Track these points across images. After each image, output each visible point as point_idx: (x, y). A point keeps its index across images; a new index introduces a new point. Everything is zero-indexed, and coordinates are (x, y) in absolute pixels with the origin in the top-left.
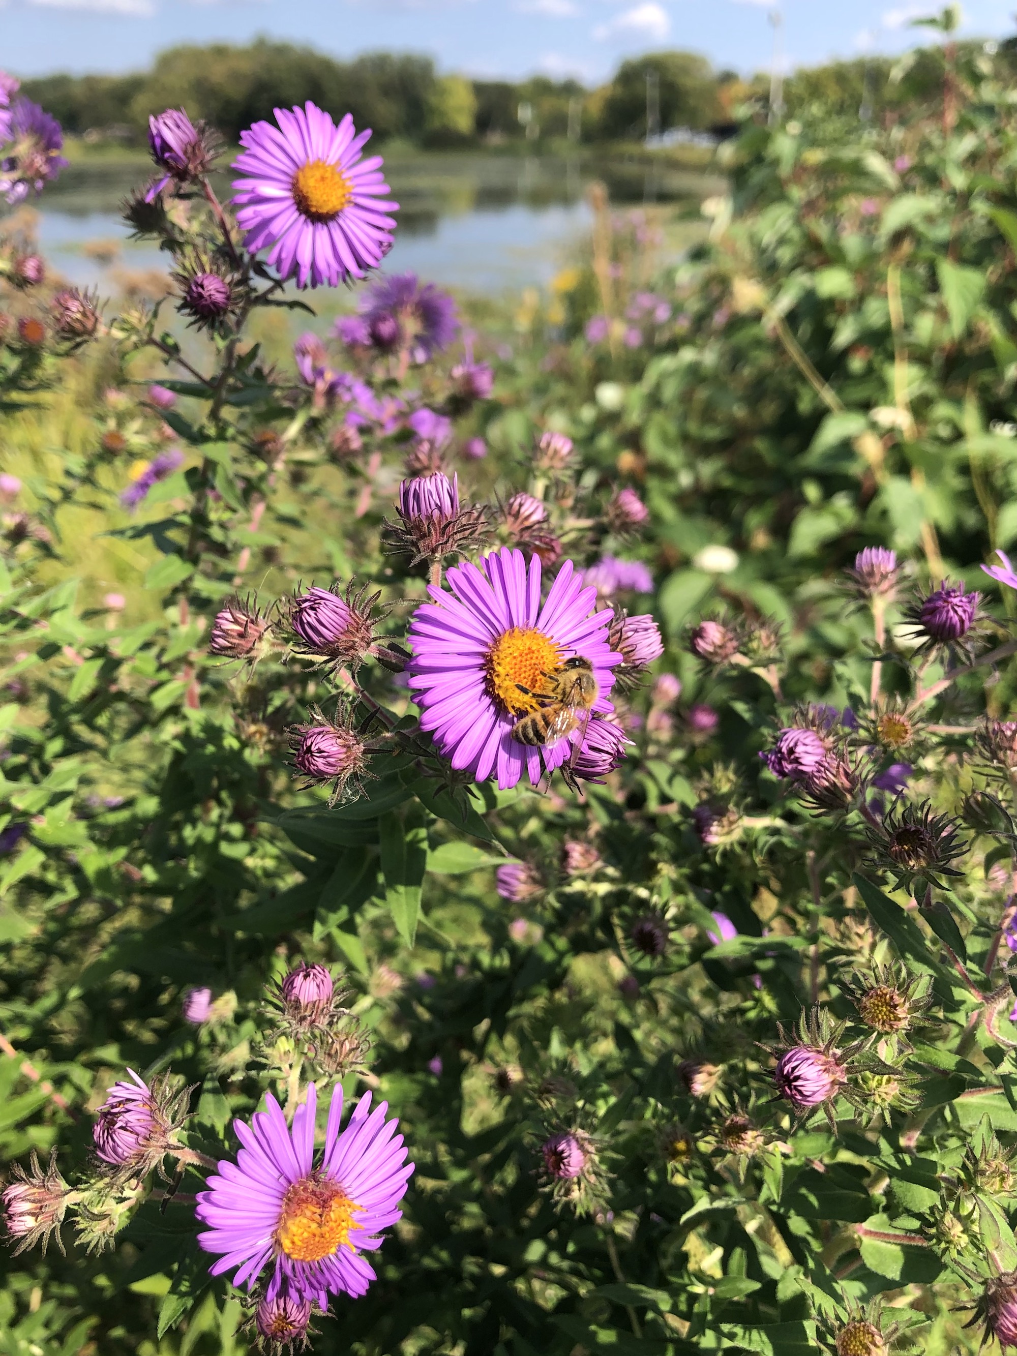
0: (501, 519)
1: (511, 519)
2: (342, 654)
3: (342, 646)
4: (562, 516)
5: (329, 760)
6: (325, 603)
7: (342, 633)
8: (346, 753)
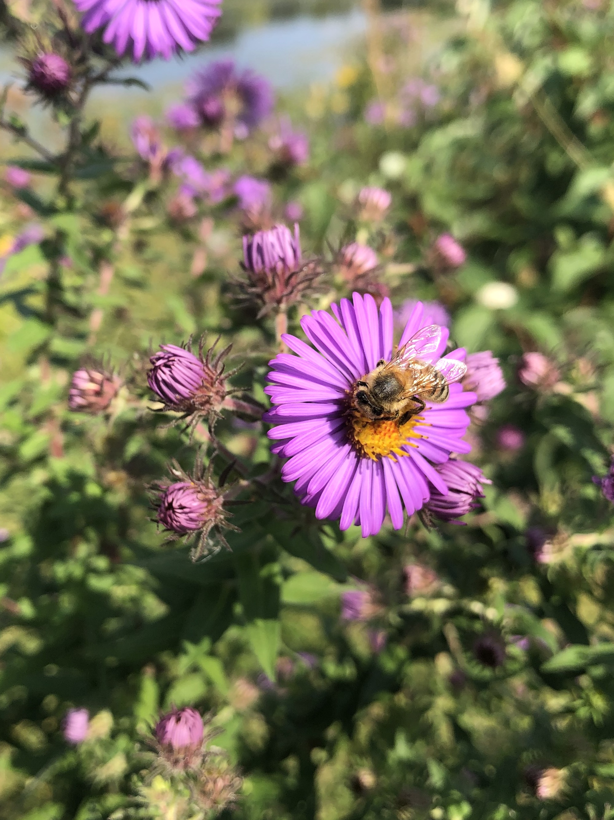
0: (336, 269)
1: (345, 269)
2: (198, 409)
5: (191, 515)
6: (179, 360)
7: (197, 389)
8: (207, 507)
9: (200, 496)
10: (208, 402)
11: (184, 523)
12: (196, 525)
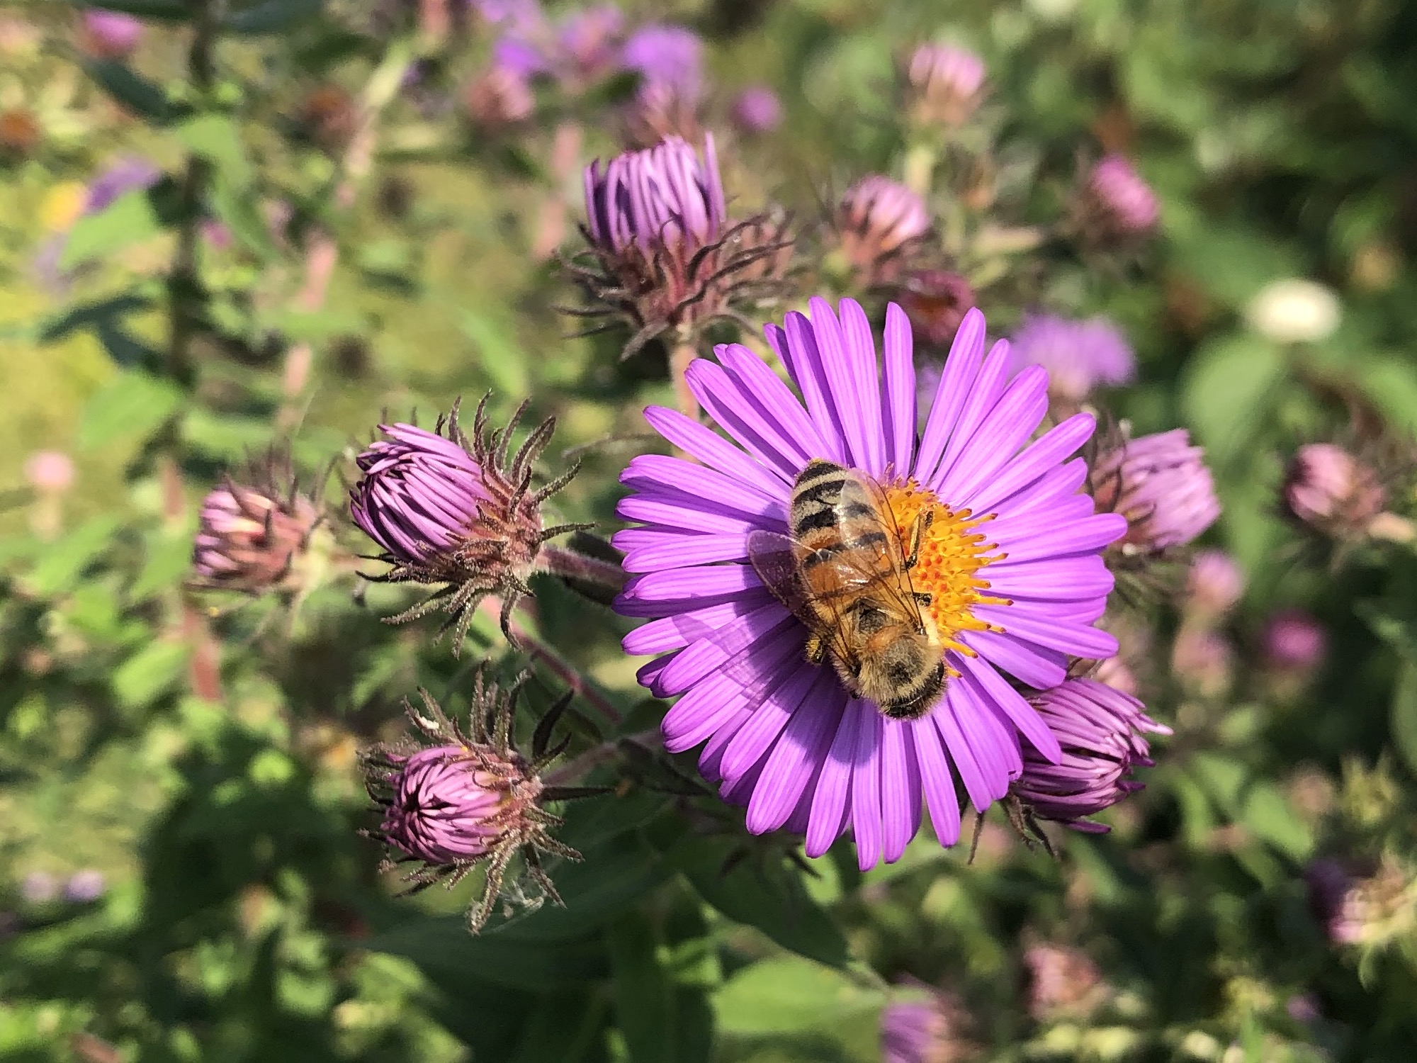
0: (829, 238)
1: (850, 239)
2: (473, 575)
3: (469, 556)
4: (971, 226)
5: (461, 822)
6: (421, 459)
7: (467, 526)
8: (499, 803)
9: (482, 776)
10: (496, 557)
11: (446, 842)
12: (474, 845)
